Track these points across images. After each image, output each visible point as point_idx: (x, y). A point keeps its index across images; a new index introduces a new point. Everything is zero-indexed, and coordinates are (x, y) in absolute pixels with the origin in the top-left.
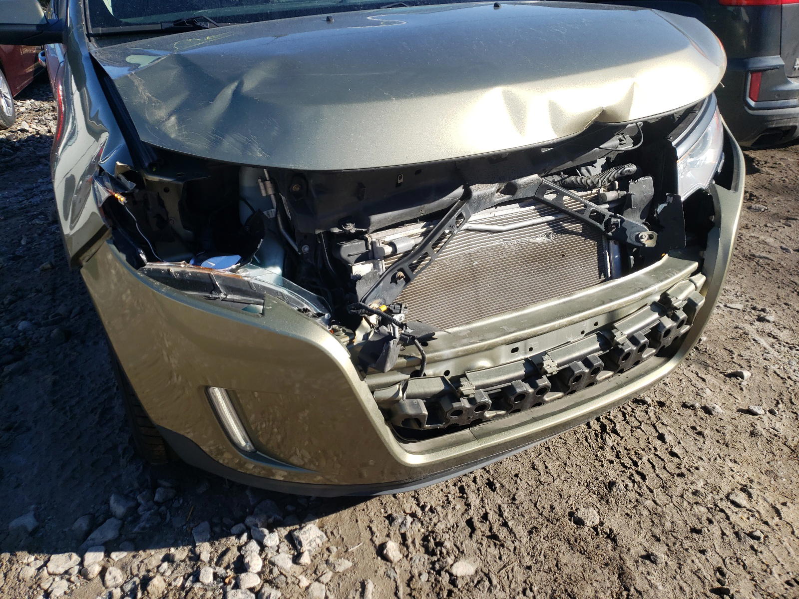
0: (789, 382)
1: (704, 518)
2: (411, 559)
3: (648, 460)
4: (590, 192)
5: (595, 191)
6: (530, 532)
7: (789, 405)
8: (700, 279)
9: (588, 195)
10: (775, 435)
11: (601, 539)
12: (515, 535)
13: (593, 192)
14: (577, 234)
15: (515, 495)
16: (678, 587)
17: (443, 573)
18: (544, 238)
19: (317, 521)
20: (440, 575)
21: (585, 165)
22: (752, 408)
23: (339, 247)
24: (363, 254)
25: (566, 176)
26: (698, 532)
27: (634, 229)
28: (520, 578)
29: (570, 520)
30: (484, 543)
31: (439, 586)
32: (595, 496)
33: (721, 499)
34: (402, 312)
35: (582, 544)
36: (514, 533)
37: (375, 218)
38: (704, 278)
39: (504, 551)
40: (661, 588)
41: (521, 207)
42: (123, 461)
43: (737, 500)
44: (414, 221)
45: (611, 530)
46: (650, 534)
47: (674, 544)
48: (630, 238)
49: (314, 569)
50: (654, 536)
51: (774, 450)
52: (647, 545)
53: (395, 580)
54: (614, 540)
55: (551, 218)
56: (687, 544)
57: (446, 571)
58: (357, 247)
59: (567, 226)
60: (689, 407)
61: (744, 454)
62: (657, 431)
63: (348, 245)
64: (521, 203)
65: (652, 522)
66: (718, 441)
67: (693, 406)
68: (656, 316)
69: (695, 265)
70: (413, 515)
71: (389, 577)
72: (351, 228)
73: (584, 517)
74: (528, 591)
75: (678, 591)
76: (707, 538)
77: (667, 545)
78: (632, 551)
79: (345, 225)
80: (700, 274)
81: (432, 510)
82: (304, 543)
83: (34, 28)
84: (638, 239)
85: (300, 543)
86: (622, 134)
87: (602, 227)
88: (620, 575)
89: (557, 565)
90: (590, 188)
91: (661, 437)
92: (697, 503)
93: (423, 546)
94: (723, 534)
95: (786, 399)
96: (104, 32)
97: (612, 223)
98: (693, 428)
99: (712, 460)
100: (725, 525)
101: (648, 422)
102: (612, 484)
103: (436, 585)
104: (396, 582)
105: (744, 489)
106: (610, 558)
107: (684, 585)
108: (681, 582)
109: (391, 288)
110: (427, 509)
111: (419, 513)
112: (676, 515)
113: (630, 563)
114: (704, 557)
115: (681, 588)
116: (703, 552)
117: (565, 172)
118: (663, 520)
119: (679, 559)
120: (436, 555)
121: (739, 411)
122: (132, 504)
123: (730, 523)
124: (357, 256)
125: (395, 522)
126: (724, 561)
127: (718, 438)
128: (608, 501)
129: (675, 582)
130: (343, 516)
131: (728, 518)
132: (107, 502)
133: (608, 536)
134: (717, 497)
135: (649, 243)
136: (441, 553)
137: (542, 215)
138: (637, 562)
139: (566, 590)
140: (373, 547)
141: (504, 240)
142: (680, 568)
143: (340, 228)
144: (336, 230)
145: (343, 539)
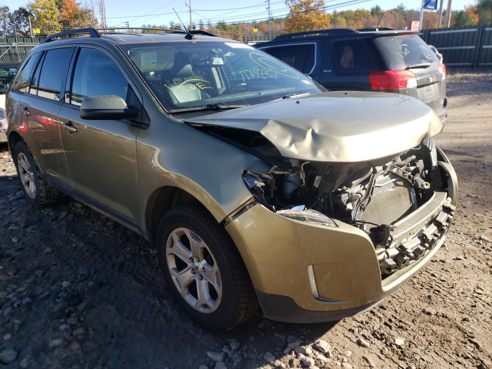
0: (463, 246)
1: (473, 302)
2: (375, 344)
3: (435, 285)
6: (413, 322)
7: (469, 254)
10: (473, 266)
11: (441, 318)
12: (408, 324)
14: (402, 186)
15: (395, 309)
16: (482, 328)
17: (393, 345)
18: (392, 189)
20: (392, 347)
22: (458, 257)
23: (340, 197)
24: (348, 199)
26: (475, 306)
27: (421, 182)
28: (424, 340)
29: (424, 314)
30: (398, 330)
31: (395, 351)
32: (426, 303)
33: (473, 293)
35: (436, 321)
36: (407, 324)
37: (353, 182)
38: (451, 198)
39: (409, 331)
40: (477, 329)
42: (198, 337)
43: (479, 292)
45: (442, 314)
46: (458, 313)
47: (470, 313)
48: (419, 186)
49: (337, 358)
50: (460, 312)
51: (476, 272)
52: (460, 316)
53: (375, 353)
54: (446, 317)
55: (394, 180)
56: (474, 312)
57: (394, 344)
58: (346, 197)
59: (399, 183)
60: (435, 262)
61: (468, 275)
62: (430, 273)
63: (343, 196)
65: (455, 307)
66: (455, 272)
67: (436, 261)
69: (446, 194)
70: (360, 327)
71: (372, 353)
72: (345, 188)
73: (430, 311)
74: (431, 344)
75: (483, 329)
76: (479, 308)
77: (467, 314)
78: (457, 319)
79: (343, 187)
80: (449, 197)
81: (366, 322)
82: (324, 348)
84: (422, 186)
85: (323, 349)
87: (411, 181)
88: (459, 329)
89: (433, 332)
91: (433, 275)
92: (466, 296)
93: (375, 337)
94: (483, 305)
95: (466, 252)
98: (443, 269)
99: (458, 279)
100: (481, 301)
101: (423, 270)
102: (429, 297)
103: (394, 351)
104: (376, 354)
105: (478, 288)
106: (450, 324)
107: (484, 326)
108: (482, 325)
109: (360, 213)
110: (364, 323)
111: (362, 325)
112: (462, 303)
113: (459, 324)
114: (483, 315)
115: (484, 327)
116: (482, 313)
118: (459, 305)
119: (476, 318)
120: (383, 339)
121: (454, 259)
122: (223, 354)
123: (483, 301)
124: (346, 201)
125: (355, 331)
126: (490, 314)
127: (455, 271)
128: (432, 304)
129: (480, 326)
130: (329, 334)
131: (481, 299)
132: (207, 356)
133: (443, 317)
134: (471, 293)
135: (427, 187)
136: (385, 338)
137: (391, 179)
138: (461, 323)
139: (445, 340)
140: (354, 344)
142: (478, 321)
143: (341, 188)
144: (340, 190)
145: (338, 344)
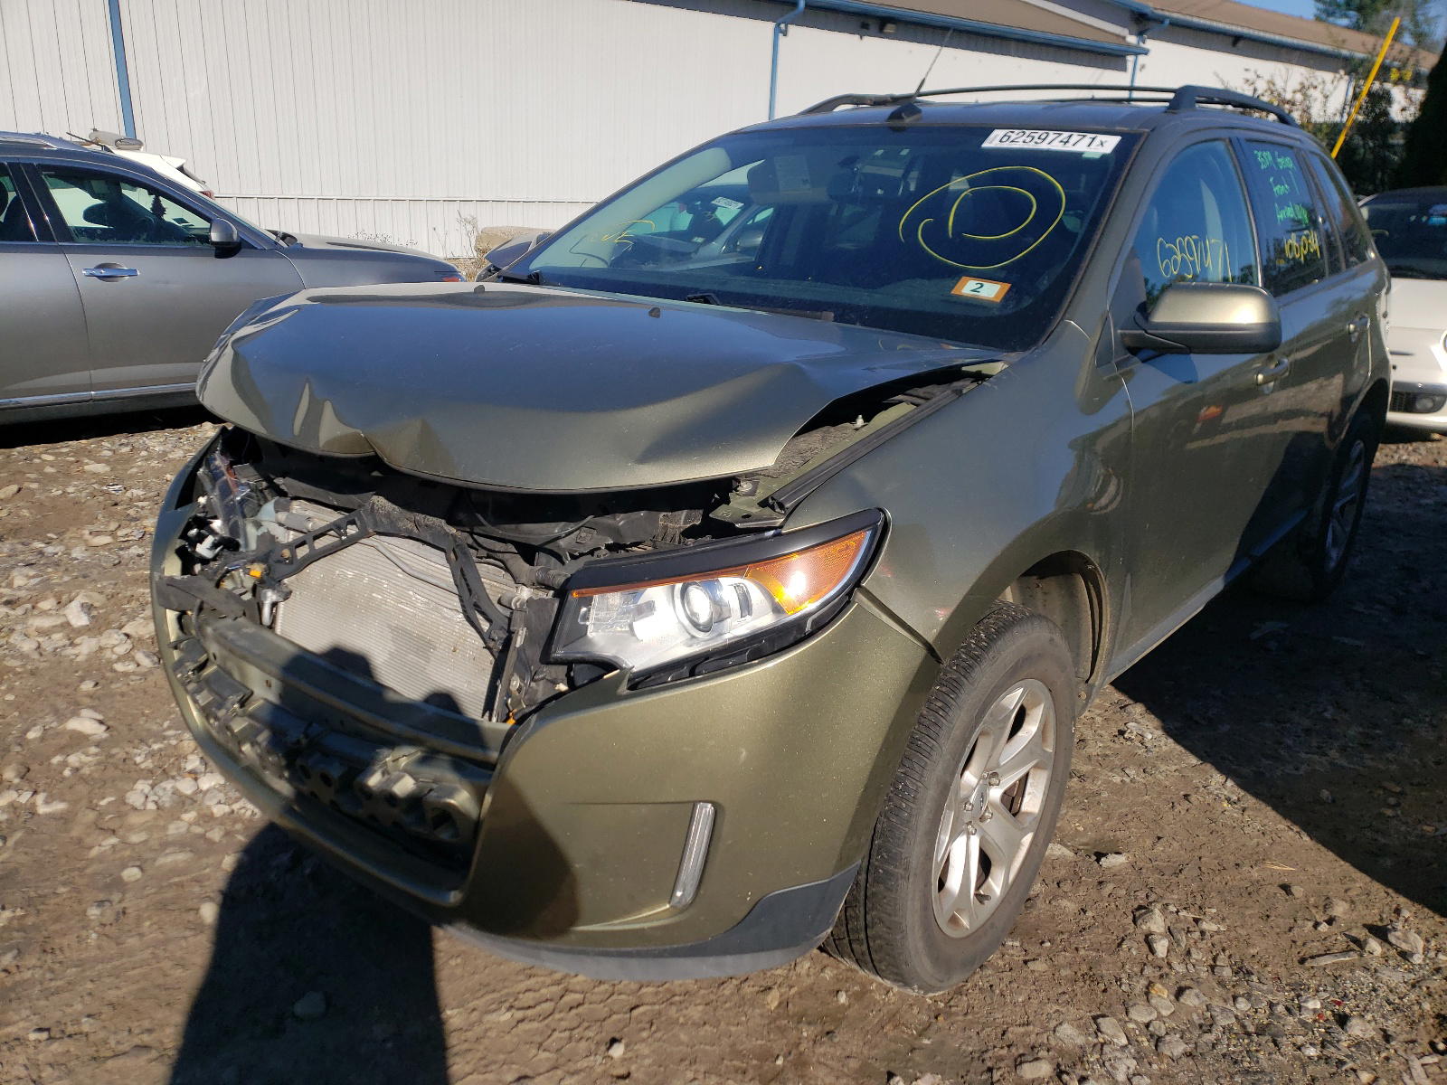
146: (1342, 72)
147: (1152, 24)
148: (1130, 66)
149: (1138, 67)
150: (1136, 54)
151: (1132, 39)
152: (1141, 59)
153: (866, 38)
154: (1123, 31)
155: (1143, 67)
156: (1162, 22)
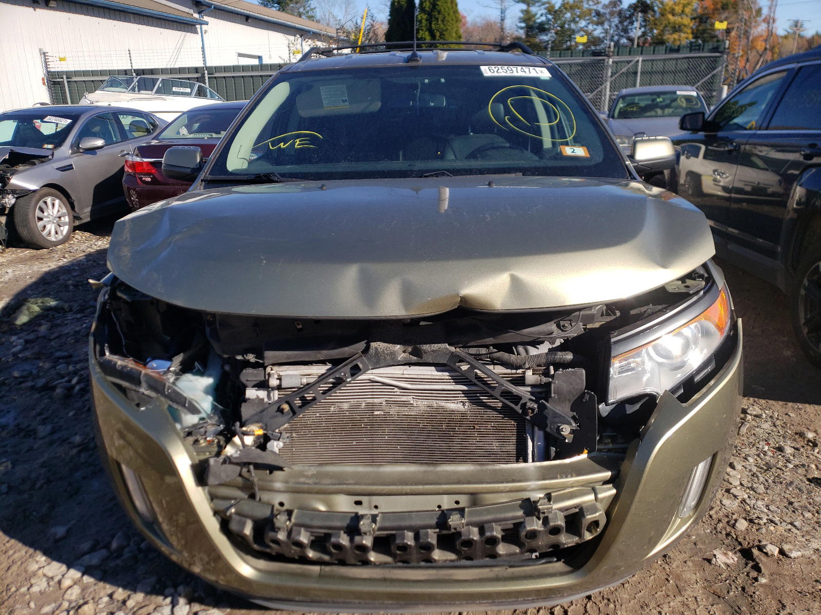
4: (514, 371)
5: (520, 371)
8: (610, 492)
9: (512, 374)
13: (518, 372)
14: (494, 409)
18: (459, 405)
19: (228, 610)
21: (524, 344)
24: (261, 382)
25: (496, 350)
27: (556, 420)
34: (281, 440)
37: (269, 354)
38: (614, 491)
41: (438, 371)
44: (323, 362)
48: (551, 427)
55: (465, 388)
58: (256, 375)
59: (484, 399)
63: (248, 371)
64: (437, 368)
68: (520, 513)
69: (608, 474)
72: (251, 358)
79: (247, 355)
80: (611, 486)
83: (189, 171)
86: (570, 320)
87: (518, 409)
90: (517, 368)
96: (212, 179)
97: (527, 407)
109: (276, 416)
117: (495, 346)
124: (255, 383)
135: (570, 438)
137: (457, 383)
141: (413, 398)
143: (243, 356)
144: (239, 357)
146: (298, 36)
147: (204, 8)
148: (199, 30)
149: (203, 32)
150: (201, 24)
151: (196, 16)
152: (204, 27)
153: (38, 10)
154: (191, 11)
155: (206, 32)
156: (210, 7)
